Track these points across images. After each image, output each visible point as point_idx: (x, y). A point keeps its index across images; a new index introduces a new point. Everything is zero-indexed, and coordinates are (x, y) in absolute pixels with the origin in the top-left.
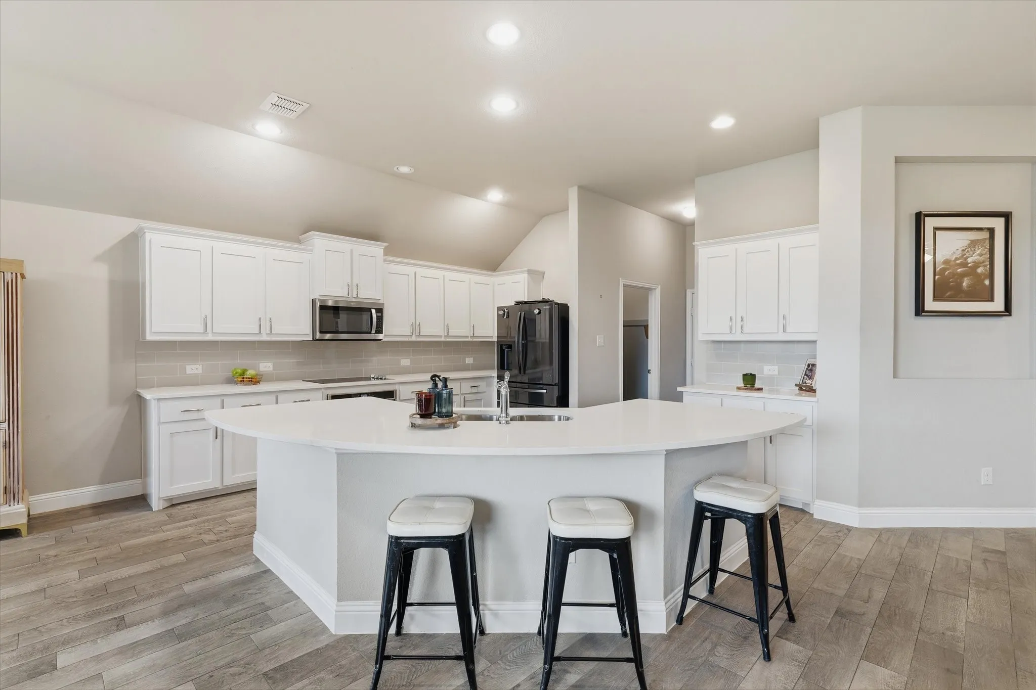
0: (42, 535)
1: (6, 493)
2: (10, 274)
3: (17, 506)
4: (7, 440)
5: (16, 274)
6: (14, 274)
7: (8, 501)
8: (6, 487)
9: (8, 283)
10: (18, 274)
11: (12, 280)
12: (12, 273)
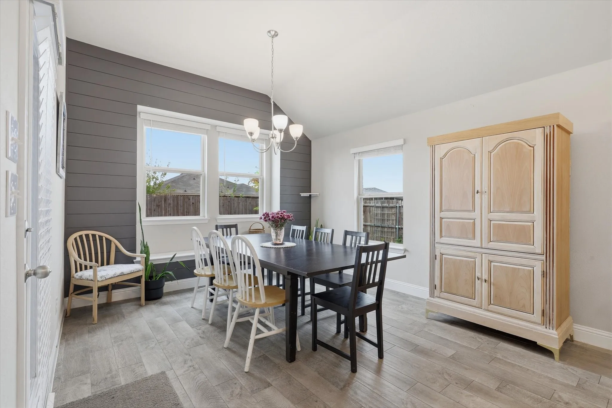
0: (571, 369)
1: (543, 315)
2: (548, 127)
3: (551, 331)
4: (545, 270)
5: (553, 126)
6: (552, 127)
7: (545, 324)
8: (543, 311)
9: (547, 136)
10: (555, 126)
11: (550, 132)
12: (550, 126)
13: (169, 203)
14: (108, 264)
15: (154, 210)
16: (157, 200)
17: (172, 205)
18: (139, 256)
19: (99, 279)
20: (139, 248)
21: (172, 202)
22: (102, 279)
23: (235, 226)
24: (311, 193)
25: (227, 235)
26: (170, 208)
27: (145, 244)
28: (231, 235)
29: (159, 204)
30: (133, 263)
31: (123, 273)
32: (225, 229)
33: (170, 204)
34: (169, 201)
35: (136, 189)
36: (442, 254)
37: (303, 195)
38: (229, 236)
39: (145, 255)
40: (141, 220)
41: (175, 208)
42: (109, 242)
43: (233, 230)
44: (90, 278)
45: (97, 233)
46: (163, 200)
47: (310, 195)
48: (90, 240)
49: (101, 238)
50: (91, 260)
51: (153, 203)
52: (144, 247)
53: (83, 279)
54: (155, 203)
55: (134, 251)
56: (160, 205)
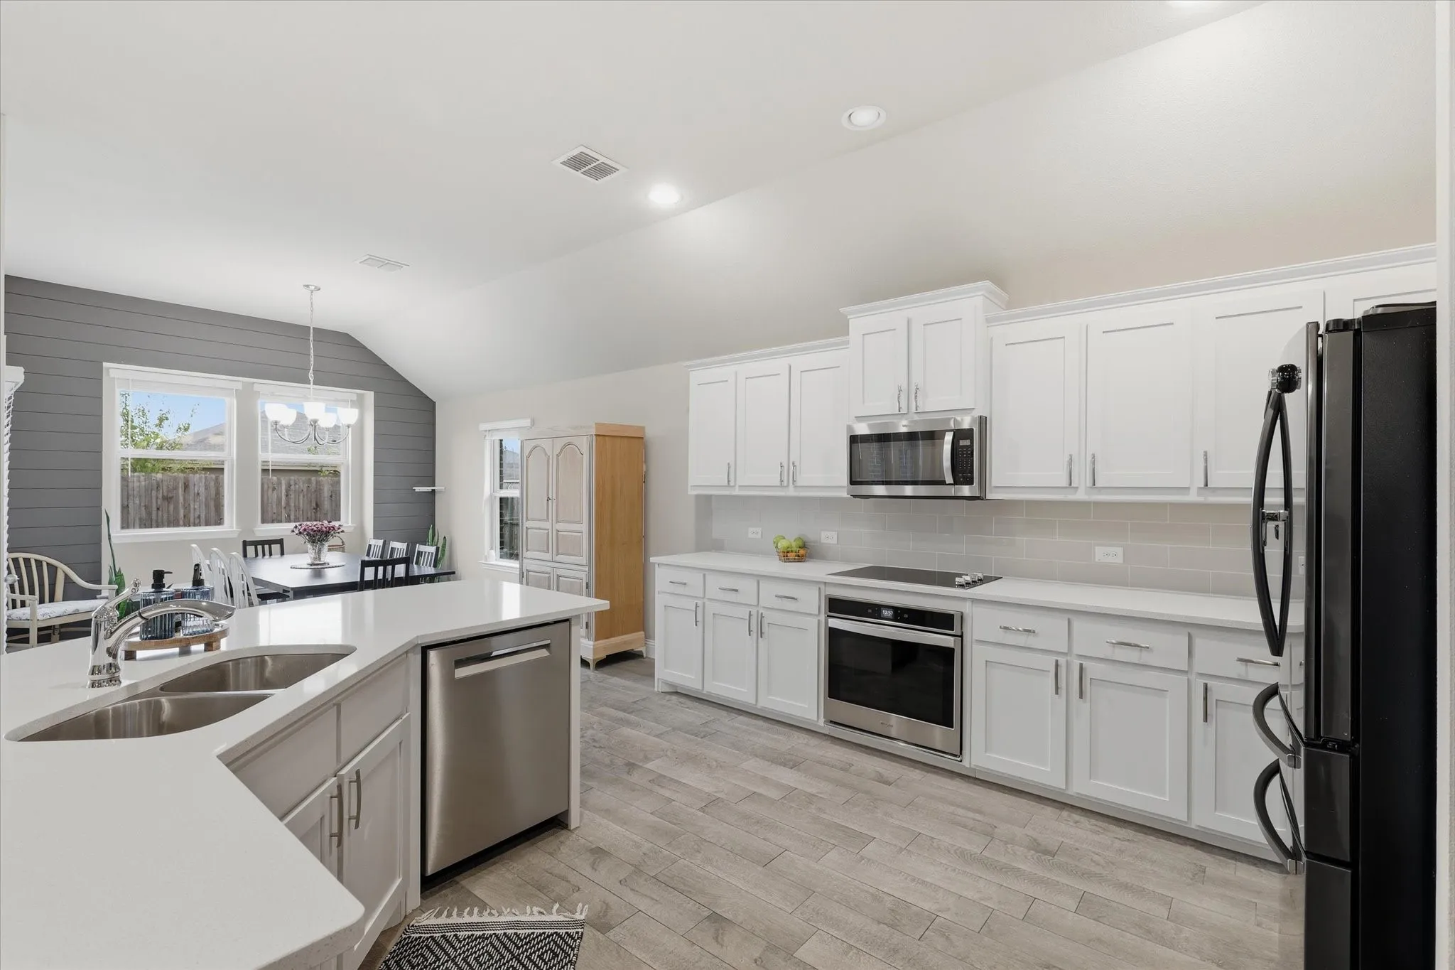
2: (590, 436)
4: (588, 582)
10: (594, 436)
13: (196, 491)
14: (52, 600)
15: (158, 509)
16: (165, 483)
17: (202, 498)
18: (106, 588)
19: (40, 618)
20: (105, 576)
21: (202, 490)
22: (44, 618)
23: (280, 542)
24: (434, 486)
25: (264, 555)
26: (198, 503)
27: (117, 570)
28: (271, 554)
29: (170, 495)
30: (96, 598)
31: (78, 610)
32: (260, 548)
33: (198, 494)
34: (196, 489)
35: (101, 488)
36: (528, 571)
37: (418, 489)
38: (267, 556)
39: (116, 587)
40: (109, 535)
41: (212, 504)
42: (53, 570)
43: (276, 548)
44: (24, 618)
45: (33, 557)
46: (181, 485)
47: (433, 490)
48: (20, 568)
49: (39, 563)
50: (22, 592)
51: (154, 493)
52: (115, 575)
53: (13, 620)
54: (161, 491)
55: (99, 581)
56: (171, 498)
